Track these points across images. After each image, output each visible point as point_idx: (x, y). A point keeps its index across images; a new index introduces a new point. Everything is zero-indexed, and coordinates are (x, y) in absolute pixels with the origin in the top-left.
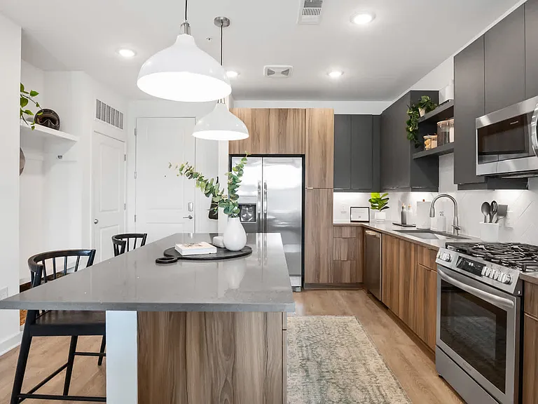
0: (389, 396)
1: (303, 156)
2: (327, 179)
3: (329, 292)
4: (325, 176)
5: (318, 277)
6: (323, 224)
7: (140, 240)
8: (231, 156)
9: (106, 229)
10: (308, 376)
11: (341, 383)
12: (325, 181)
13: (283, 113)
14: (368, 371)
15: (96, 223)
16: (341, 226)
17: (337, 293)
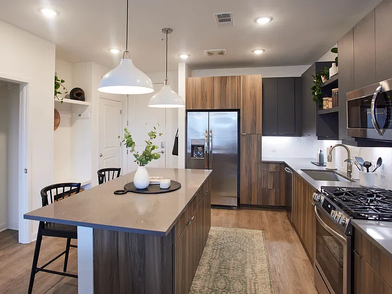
0: (260, 289)
1: (238, 111)
2: (257, 127)
3: (258, 212)
4: (255, 125)
5: (251, 200)
6: (254, 161)
7: (116, 172)
8: (187, 111)
9: (107, 160)
10: (210, 269)
11: (230, 277)
12: (255, 128)
13: (223, 80)
14: (253, 271)
15: (101, 156)
16: (268, 163)
17: (264, 213)
